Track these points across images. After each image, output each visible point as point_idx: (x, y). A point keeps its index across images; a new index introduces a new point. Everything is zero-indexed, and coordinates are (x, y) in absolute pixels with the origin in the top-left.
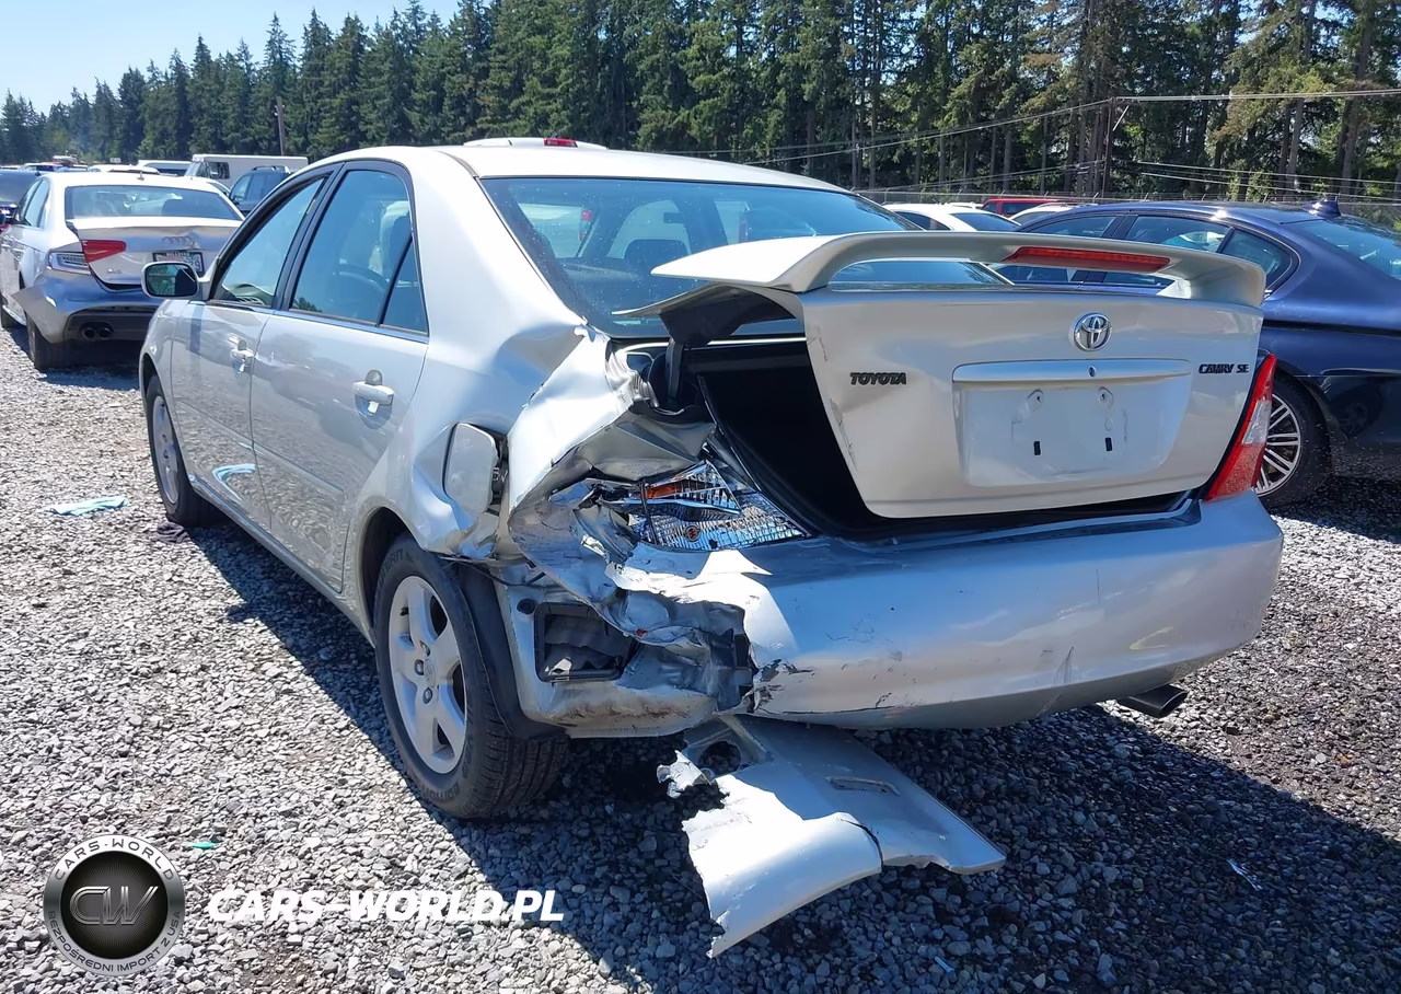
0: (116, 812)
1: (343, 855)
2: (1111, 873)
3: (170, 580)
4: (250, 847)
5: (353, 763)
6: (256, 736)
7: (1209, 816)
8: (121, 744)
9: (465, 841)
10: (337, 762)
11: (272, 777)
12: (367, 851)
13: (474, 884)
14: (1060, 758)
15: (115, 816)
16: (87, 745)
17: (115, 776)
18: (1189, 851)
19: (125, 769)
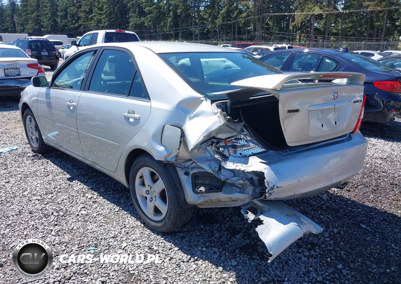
0: (62, 242)
1: (134, 247)
2: (335, 231)
3: (44, 171)
4: (107, 248)
5: (125, 221)
6: (93, 216)
7: (352, 213)
8: (54, 222)
9: (167, 239)
10: (120, 221)
11: (103, 227)
12: (141, 246)
13: (175, 251)
14: (311, 202)
15: (63, 243)
16: (44, 223)
17: (57, 231)
18: (350, 223)
19: (59, 229)
